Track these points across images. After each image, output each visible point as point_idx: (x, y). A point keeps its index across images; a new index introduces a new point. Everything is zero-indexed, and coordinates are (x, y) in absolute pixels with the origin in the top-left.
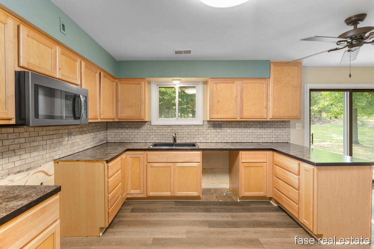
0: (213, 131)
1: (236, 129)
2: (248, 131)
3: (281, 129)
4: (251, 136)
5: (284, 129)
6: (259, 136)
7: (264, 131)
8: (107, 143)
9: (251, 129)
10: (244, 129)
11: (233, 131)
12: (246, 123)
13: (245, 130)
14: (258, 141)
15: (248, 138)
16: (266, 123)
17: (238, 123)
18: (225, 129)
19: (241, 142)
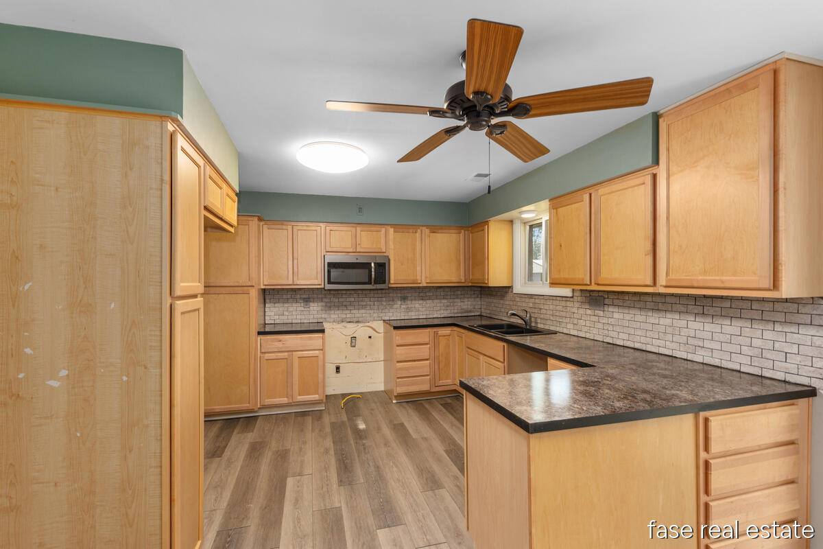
0: (589, 312)
1: (632, 311)
2: (662, 321)
3: (778, 327)
4: (669, 337)
5: (794, 329)
6: (691, 341)
7: (708, 327)
8: (481, 316)
9: (669, 315)
10: (650, 314)
11: (628, 317)
12: (658, 299)
13: (653, 318)
14: (690, 357)
15: (661, 343)
16: (718, 303)
17: (637, 298)
18: (611, 309)
19: (644, 349)
